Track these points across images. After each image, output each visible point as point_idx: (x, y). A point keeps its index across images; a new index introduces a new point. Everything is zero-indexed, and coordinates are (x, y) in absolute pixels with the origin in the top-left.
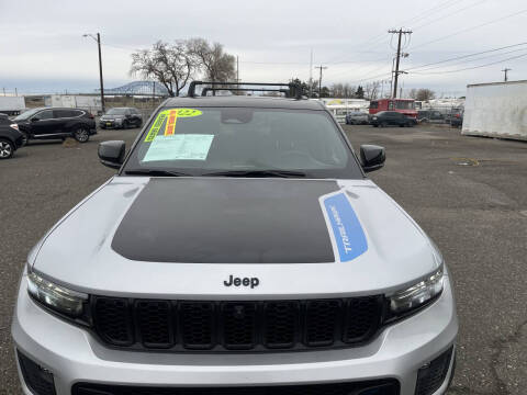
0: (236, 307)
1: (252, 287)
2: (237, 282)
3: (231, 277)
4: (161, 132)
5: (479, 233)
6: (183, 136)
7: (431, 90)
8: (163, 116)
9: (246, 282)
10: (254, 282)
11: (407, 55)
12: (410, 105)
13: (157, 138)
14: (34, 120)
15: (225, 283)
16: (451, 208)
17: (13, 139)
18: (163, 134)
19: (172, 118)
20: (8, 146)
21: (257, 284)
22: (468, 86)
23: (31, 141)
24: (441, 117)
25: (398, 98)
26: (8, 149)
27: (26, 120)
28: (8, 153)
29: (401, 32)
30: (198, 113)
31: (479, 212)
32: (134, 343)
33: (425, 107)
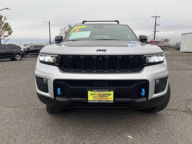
0: (100, 57)
1: (104, 52)
2: (100, 50)
3: (98, 49)
4: (74, 32)
5: (184, 76)
6: (81, 32)
7: (169, 39)
8: (75, 28)
9: (103, 50)
10: (105, 51)
11: (159, 25)
12: (160, 43)
13: (73, 33)
14: (28, 49)
15: (97, 51)
16: (175, 70)
17: (22, 54)
18: (75, 32)
19: (78, 28)
20: (20, 56)
21: (106, 51)
22: (182, 34)
23: (27, 56)
24: (172, 47)
25: (156, 40)
26: (20, 57)
27: (26, 49)
28: (20, 59)
29: (156, 17)
30: (86, 26)
31: (185, 71)
32: (71, 70)
33: (166, 44)
